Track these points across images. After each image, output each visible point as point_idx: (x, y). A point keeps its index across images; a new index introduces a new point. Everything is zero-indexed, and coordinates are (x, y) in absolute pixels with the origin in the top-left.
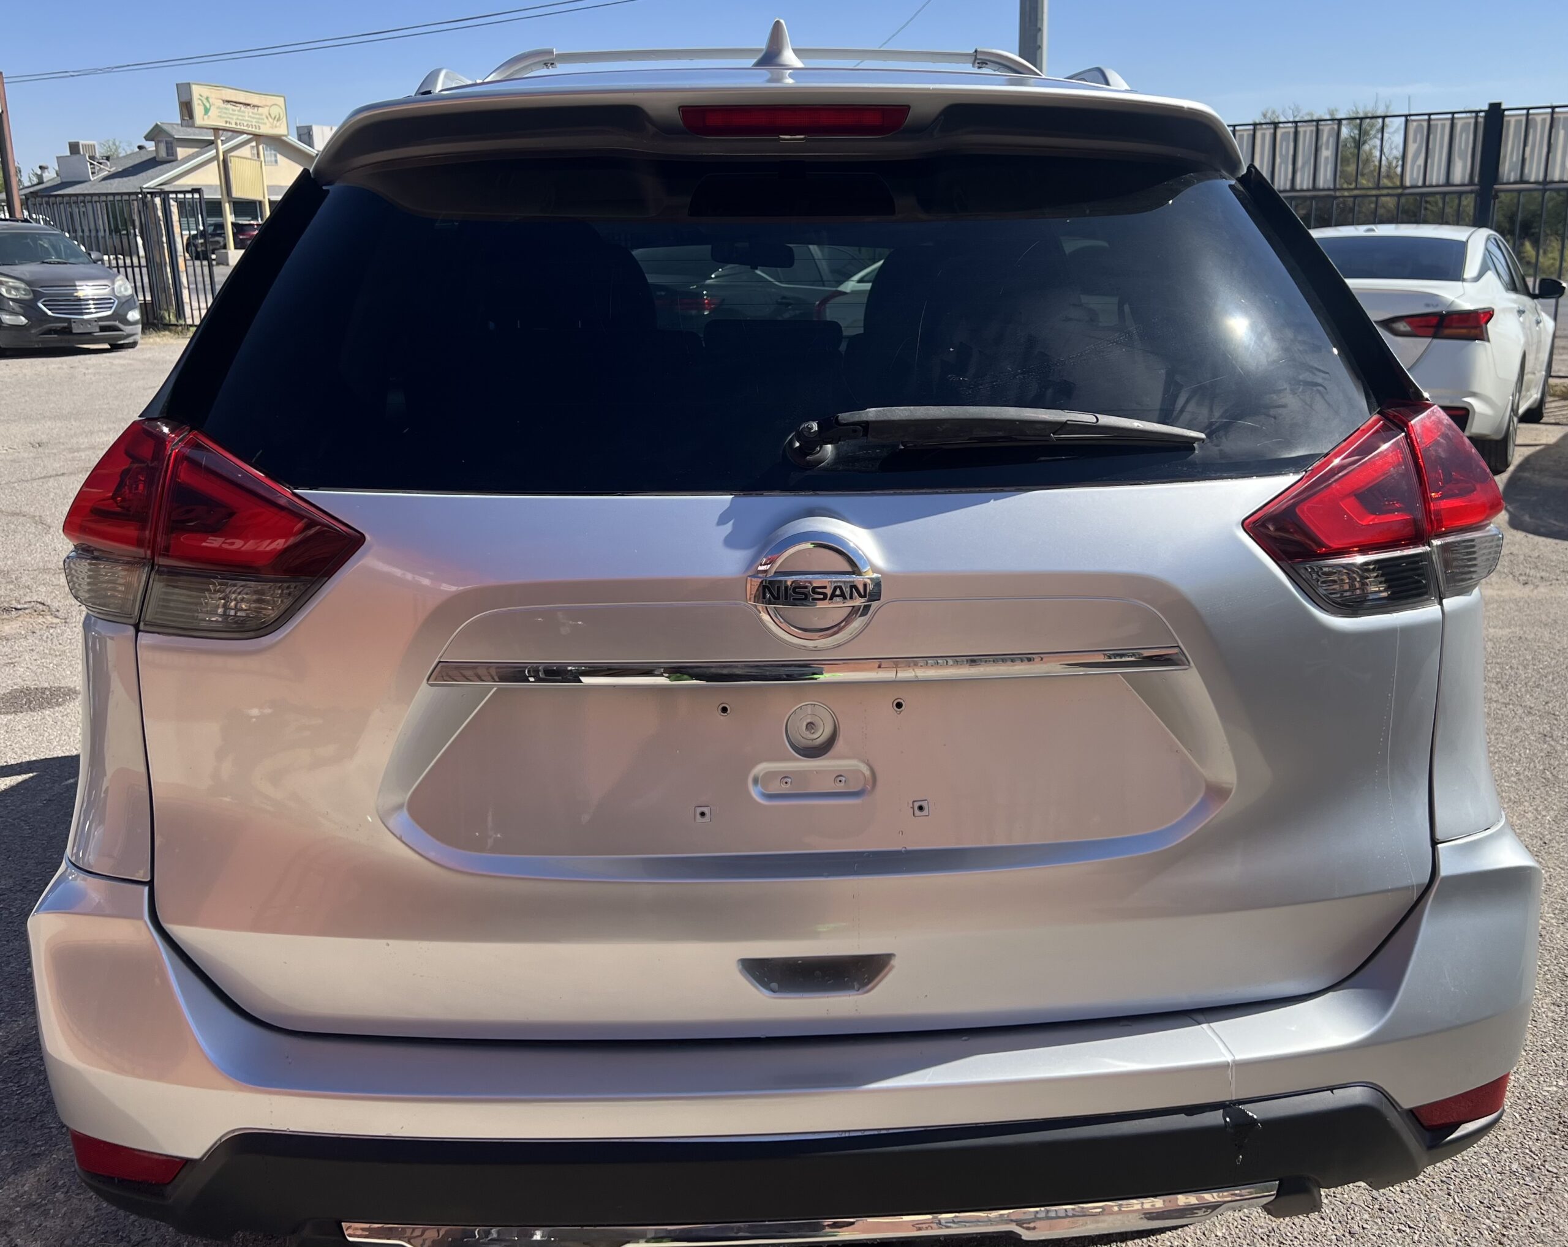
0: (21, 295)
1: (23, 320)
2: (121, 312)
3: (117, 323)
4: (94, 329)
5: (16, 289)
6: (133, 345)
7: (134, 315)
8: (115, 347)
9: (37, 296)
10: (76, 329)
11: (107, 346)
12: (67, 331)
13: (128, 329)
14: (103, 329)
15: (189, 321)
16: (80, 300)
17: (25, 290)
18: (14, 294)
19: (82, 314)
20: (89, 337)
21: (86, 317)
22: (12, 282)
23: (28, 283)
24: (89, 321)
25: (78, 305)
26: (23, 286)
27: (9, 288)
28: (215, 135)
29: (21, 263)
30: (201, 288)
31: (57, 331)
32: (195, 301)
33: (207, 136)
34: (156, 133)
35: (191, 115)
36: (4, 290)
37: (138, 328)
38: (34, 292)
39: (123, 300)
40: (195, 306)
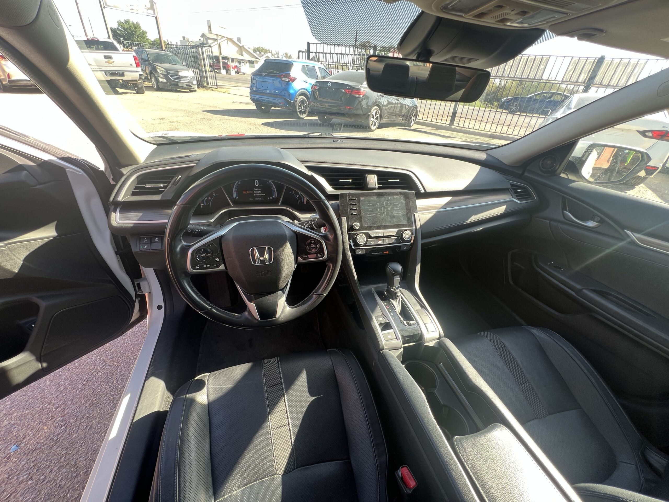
0: (164, 73)
1: (165, 81)
2: (191, 81)
3: (190, 84)
4: (184, 85)
5: (162, 71)
6: (195, 91)
7: (195, 82)
8: (191, 91)
9: (168, 74)
10: (180, 85)
11: (188, 91)
12: (177, 85)
13: (193, 86)
14: (187, 85)
15: (210, 86)
16: (180, 76)
18: (162, 72)
19: (181, 80)
20: (182, 87)
21: (182, 81)
22: (161, 69)
23: (165, 69)
24: (183, 83)
25: (179, 78)
26: (164, 70)
27: (160, 70)
28: (217, 37)
29: (163, 63)
30: (213, 78)
31: (174, 84)
32: (211, 81)
33: (215, 37)
34: (203, 35)
35: (211, 30)
36: (159, 71)
37: (196, 86)
38: (167, 72)
39: (192, 77)
40: (211, 82)
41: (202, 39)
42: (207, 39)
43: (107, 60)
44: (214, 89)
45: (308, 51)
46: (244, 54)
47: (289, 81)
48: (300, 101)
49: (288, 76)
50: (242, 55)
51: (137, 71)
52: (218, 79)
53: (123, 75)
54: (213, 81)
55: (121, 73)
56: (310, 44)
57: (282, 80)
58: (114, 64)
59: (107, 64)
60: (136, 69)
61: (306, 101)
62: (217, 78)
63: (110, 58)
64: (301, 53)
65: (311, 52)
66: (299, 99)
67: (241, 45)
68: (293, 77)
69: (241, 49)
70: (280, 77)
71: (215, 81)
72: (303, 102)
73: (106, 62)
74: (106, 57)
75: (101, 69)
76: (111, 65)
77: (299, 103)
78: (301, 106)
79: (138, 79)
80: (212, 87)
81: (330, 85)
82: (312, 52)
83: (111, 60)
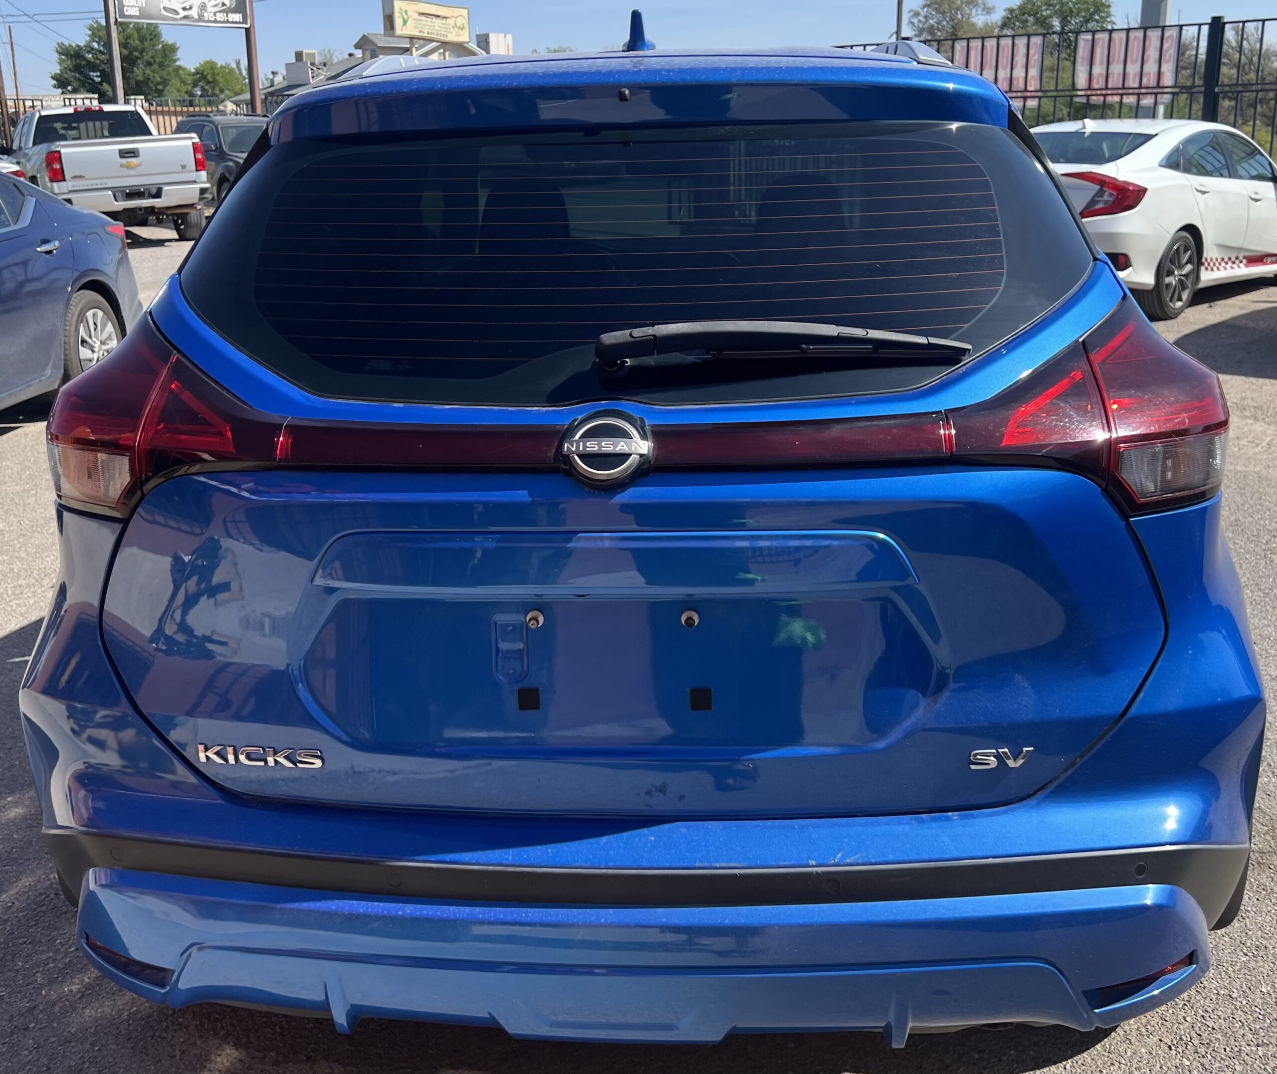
43: (124, 161)
51: (195, 182)
53: (158, 194)
55: (154, 191)
58: (139, 170)
59: (125, 171)
60: (193, 176)
63: (133, 153)
73: (122, 166)
74: (123, 154)
75: (106, 184)
76: (133, 172)
79: (196, 200)
83: (133, 161)
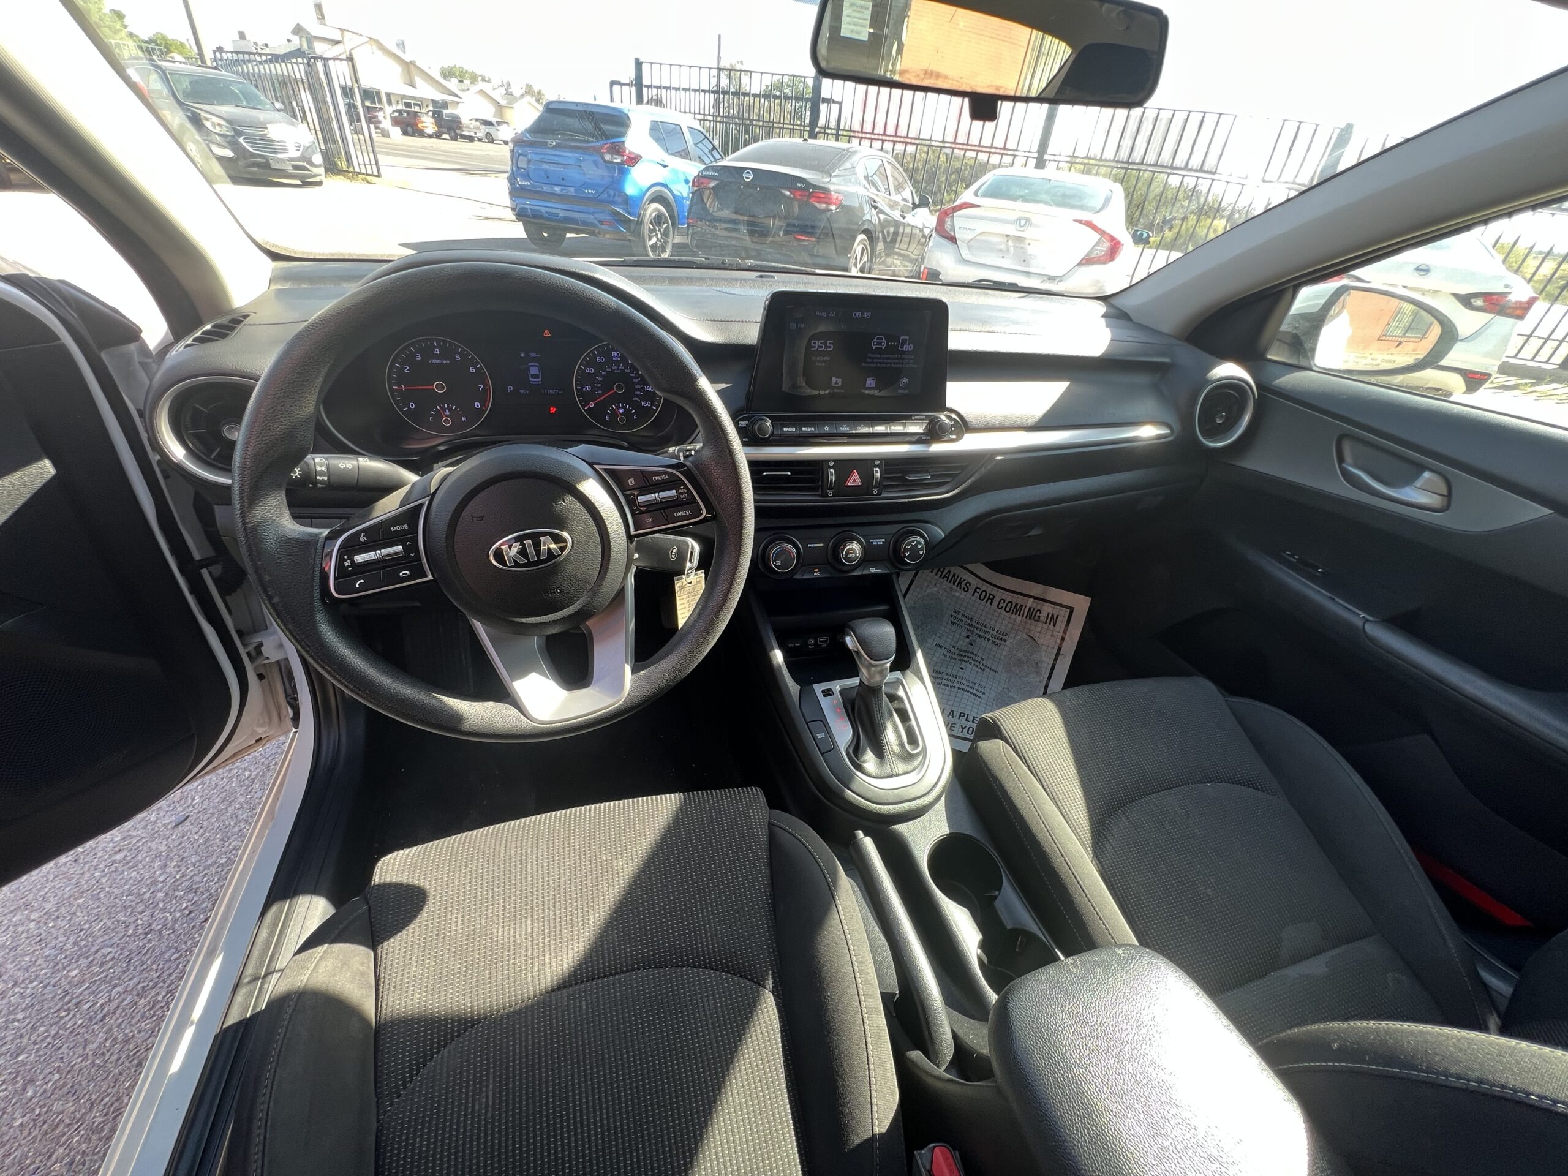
0: (224, 131)
1: (228, 153)
2: (307, 155)
3: (305, 164)
4: (288, 167)
5: (219, 125)
6: (320, 184)
7: (318, 159)
8: (306, 184)
9: (237, 133)
10: (275, 165)
11: (298, 182)
12: (266, 166)
13: (315, 170)
14: (295, 167)
15: (357, 170)
16: (272, 141)
17: (227, 127)
18: (218, 130)
19: (276, 153)
20: (283, 173)
21: (280, 156)
22: (215, 119)
23: (229, 122)
24: (282, 160)
25: (271, 145)
26: (223, 123)
27: (213, 124)
28: (342, 36)
29: (219, 104)
30: (364, 148)
31: (258, 165)
32: (359, 154)
33: (337, 36)
34: (298, 30)
35: (323, 17)
36: (208, 124)
37: (322, 170)
38: (235, 130)
39: (308, 145)
40: (360, 159)
41: (296, 40)
42: (311, 39)
44: (369, 178)
45: (638, 83)
46: (418, 80)
47: (623, 163)
48: (654, 215)
49: (618, 149)
50: (412, 85)
52: (382, 153)
54: (365, 154)
56: (643, 65)
57: (603, 159)
61: (666, 218)
62: (376, 149)
64: (616, 88)
65: (646, 86)
66: (649, 212)
67: (407, 58)
68: (630, 153)
69: (410, 69)
70: (598, 151)
71: (371, 155)
72: (658, 219)
77: (651, 223)
78: (654, 230)
80: (363, 171)
81: (748, 177)
82: (648, 87)
